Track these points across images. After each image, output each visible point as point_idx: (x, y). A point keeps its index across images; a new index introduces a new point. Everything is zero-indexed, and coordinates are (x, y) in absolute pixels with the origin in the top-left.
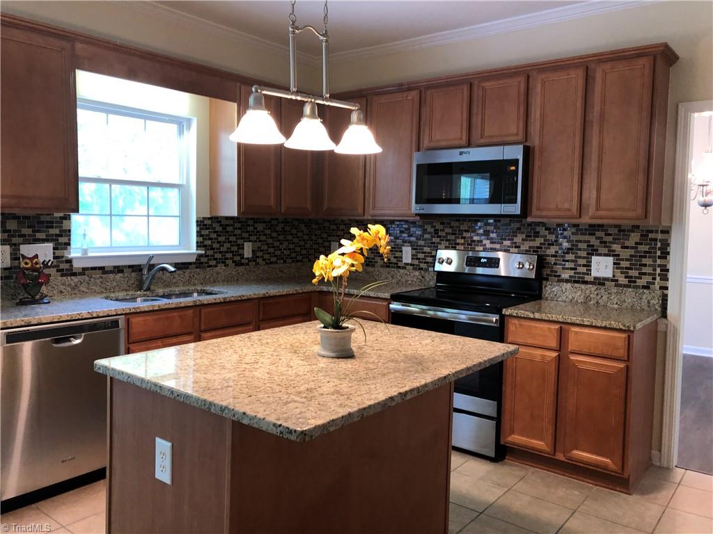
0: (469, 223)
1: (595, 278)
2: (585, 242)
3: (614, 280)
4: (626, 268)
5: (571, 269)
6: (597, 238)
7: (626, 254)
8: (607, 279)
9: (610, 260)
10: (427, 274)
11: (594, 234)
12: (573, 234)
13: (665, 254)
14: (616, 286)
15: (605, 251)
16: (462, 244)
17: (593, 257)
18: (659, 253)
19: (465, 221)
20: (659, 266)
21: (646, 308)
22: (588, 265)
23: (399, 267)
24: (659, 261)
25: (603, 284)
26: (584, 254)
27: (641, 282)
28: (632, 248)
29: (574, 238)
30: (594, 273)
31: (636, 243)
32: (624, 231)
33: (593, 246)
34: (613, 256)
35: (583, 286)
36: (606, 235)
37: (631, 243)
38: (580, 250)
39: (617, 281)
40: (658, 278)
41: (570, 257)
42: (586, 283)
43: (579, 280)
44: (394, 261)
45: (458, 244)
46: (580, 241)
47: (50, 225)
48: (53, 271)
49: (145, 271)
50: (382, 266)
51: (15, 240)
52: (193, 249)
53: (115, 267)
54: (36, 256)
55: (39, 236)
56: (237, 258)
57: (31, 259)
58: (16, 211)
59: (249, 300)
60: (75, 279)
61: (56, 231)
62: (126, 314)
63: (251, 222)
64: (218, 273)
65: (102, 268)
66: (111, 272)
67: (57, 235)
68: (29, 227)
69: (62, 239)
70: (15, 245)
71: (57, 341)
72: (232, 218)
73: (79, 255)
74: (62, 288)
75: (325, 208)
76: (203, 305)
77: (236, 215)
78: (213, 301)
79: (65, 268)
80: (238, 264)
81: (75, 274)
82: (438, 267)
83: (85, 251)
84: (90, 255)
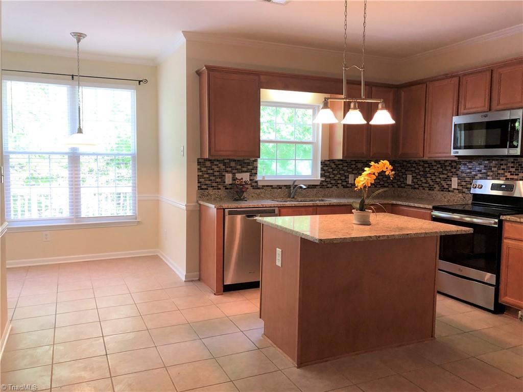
0: (497, 162)
10: (467, 196)
16: (491, 176)
23: (449, 191)
44: (447, 187)
45: (489, 176)
47: (248, 164)
48: (249, 186)
49: (292, 188)
51: (234, 171)
52: (319, 178)
53: (278, 186)
54: (242, 179)
55: (245, 169)
56: (344, 184)
57: (240, 180)
58: (236, 158)
59: (345, 205)
60: (259, 191)
61: (250, 167)
62: (278, 207)
63: (354, 163)
64: (333, 191)
65: (271, 186)
66: (276, 188)
67: (251, 169)
68: (240, 165)
69: (253, 171)
70: (234, 173)
71: (248, 216)
72: (339, 160)
73: (261, 179)
74: (253, 195)
75: (400, 153)
77: (341, 158)
78: (324, 204)
79: (255, 185)
81: (259, 188)
82: (473, 191)
83: (264, 177)
84: (266, 179)
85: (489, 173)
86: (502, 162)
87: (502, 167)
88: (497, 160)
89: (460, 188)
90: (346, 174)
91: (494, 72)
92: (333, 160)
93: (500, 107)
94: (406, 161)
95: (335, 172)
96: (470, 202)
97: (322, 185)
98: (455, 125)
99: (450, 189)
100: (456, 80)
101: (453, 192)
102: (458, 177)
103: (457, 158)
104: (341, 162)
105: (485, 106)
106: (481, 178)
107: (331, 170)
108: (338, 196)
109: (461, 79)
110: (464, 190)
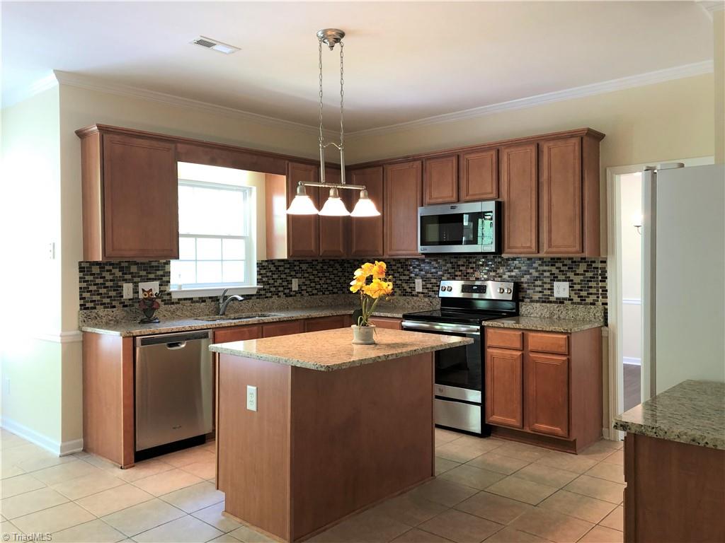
0: (465, 260)
1: (557, 299)
2: (549, 271)
3: (571, 300)
4: (579, 290)
5: (540, 292)
6: (557, 268)
7: (577, 279)
8: (565, 299)
9: (567, 284)
10: (434, 300)
11: (555, 265)
12: (540, 265)
13: (604, 279)
14: (572, 304)
15: (563, 277)
16: (460, 276)
17: (555, 283)
18: (600, 278)
19: (461, 258)
20: (601, 287)
21: (593, 319)
22: (551, 289)
23: (413, 295)
24: (600, 284)
25: (563, 303)
26: (548, 280)
27: (589, 300)
28: (581, 274)
29: (541, 268)
30: (556, 295)
31: (584, 271)
32: (575, 262)
33: (554, 274)
34: (569, 281)
35: (548, 305)
36: (563, 265)
37: (580, 270)
38: (545, 277)
39: (572, 300)
40: (601, 297)
41: (538, 283)
42: (550, 302)
43: (546, 300)
44: (409, 290)
45: (457, 276)
46: (545, 271)
47: (157, 268)
48: (159, 301)
49: (221, 301)
50: (400, 295)
51: (136, 280)
52: (255, 284)
53: (200, 298)
54: (151, 290)
55: (152, 276)
56: (287, 291)
57: (148, 292)
58: (138, 260)
59: (297, 320)
60: (174, 307)
61: (160, 273)
62: (213, 328)
63: (297, 263)
64: (273, 302)
65: (192, 299)
66: (197, 302)
67: (161, 276)
68: (144, 270)
69: (164, 279)
70: (135, 282)
71: (170, 345)
72: (283, 260)
73: (176, 289)
74: (165, 313)
75: (354, 250)
76: (264, 323)
77: (286, 258)
78: (272, 321)
79: (166, 297)
80: (287, 295)
81: (173, 303)
82: (442, 294)
83: (180, 286)
84: (183, 289)
85: (457, 273)
86: (471, 260)
87: (471, 265)
88: (464, 257)
89: (426, 291)
90: (289, 278)
91: (461, 159)
92: (272, 261)
93: (468, 198)
94: (358, 260)
95: (275, 276)
96: (439, 307)
97: (259, 295)
98: (421, 217)
99: (414, 293)
100: (418, 163)
101: (417, 296)
102: (422, 278)
103: (424, 256)
104: (282, 263)
105: (452, 196)
106: (448, 279)
107: (269, 274)
108: (281, 309)
109: (424, 163)
110: (431, 293)
